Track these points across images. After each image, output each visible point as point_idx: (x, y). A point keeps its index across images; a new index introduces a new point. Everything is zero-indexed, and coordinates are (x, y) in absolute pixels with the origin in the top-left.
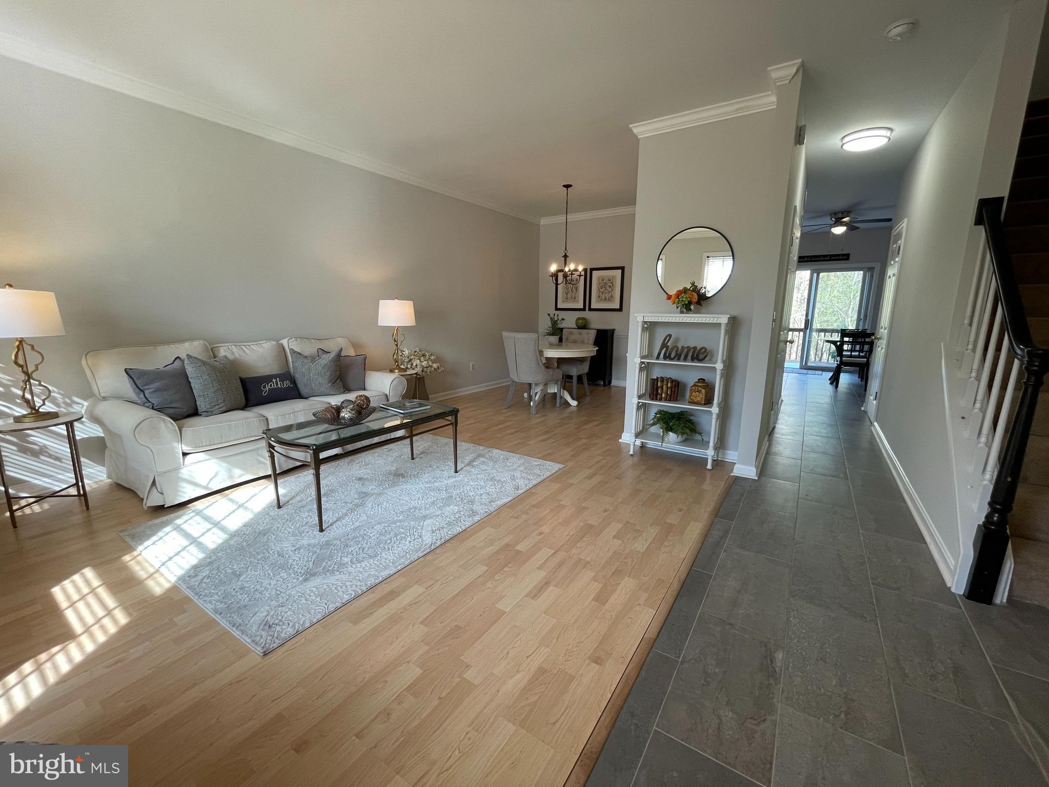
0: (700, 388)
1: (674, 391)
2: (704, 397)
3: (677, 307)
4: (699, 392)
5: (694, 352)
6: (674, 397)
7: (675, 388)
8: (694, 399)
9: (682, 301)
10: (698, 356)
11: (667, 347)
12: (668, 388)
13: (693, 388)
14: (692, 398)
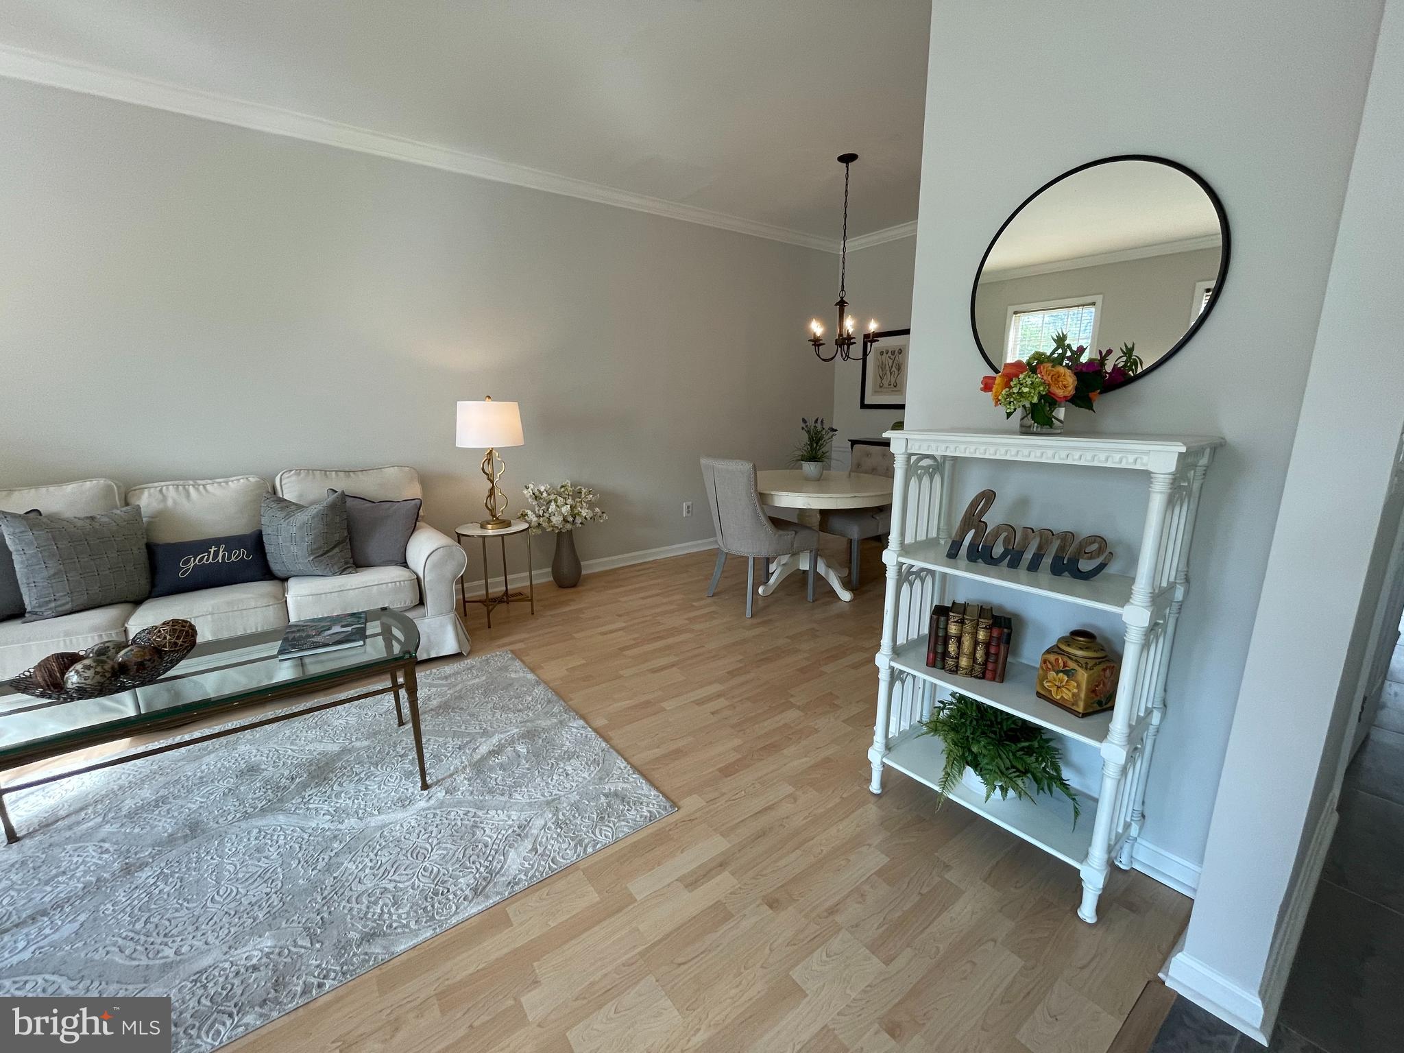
0: (1072, 665)
1: (997, 655)
2: (1083, 695)
3: (1009, 415)
4: (1069, 673)
5: (1062, 548)
6: (994, 671)
7: (998, 646)
8: (1054, 690)
9: (1020, 394)
10: (1074, 561)
11: (981, 526)
12: (976, 643)
13: (1052, 657)
14: (1046, 685)
